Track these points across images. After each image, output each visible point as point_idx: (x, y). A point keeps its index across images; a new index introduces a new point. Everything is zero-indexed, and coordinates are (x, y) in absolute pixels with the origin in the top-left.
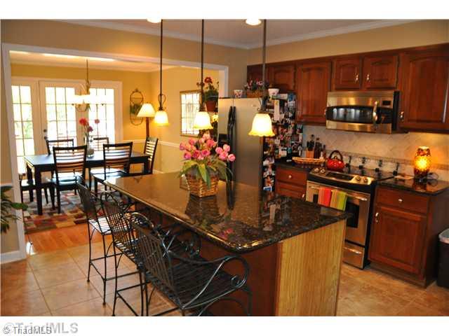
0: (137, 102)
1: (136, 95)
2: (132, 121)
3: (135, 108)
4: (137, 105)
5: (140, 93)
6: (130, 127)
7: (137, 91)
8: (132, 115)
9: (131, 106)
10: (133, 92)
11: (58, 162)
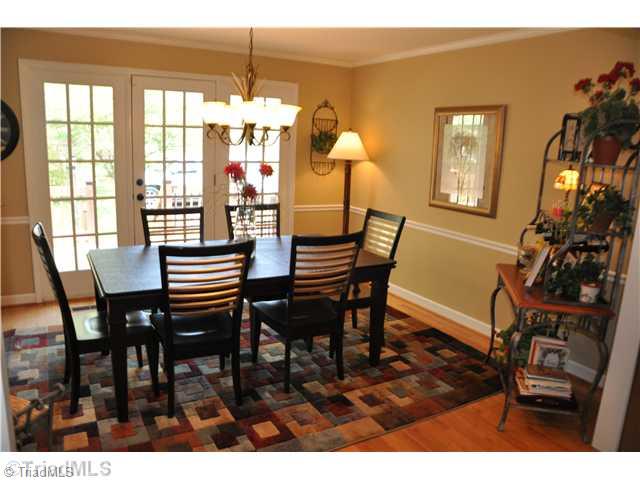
0: (327, 127)
1: (325, 114)
2: (313, 165)
3: (323, 141)
4: (326, 134)
5: (332, 109)
6: (310, 178)
7: (326, 104)
8: (315, 153)
9: (313, 136)
10: (319, 108)
11: (172, 286)
